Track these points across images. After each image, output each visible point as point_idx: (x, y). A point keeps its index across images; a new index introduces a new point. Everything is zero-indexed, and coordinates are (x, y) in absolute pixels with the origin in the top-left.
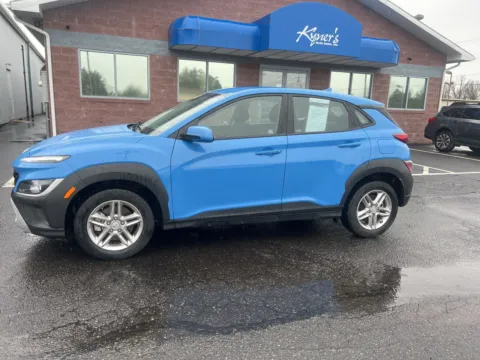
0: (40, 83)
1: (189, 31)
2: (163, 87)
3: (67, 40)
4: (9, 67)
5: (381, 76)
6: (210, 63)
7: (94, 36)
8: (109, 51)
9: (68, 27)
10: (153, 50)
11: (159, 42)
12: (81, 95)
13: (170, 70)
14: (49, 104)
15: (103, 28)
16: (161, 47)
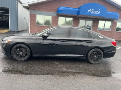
0: (28, 22)
1: (61, 10)
2: (54, 23)
3: (34, 12)
4: (25, 18)
5: (114, 22)
6: (66, 18)
7: (40, 11)
8: (43, 15)
9: (34, 9)
10: (53, 15)
11: (54, 13)
12: (36, 25)
13: (56, 19)
14: (29, 26)
15: (42, 10)
16: (55, 14)
